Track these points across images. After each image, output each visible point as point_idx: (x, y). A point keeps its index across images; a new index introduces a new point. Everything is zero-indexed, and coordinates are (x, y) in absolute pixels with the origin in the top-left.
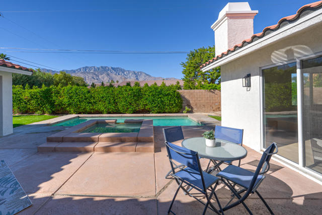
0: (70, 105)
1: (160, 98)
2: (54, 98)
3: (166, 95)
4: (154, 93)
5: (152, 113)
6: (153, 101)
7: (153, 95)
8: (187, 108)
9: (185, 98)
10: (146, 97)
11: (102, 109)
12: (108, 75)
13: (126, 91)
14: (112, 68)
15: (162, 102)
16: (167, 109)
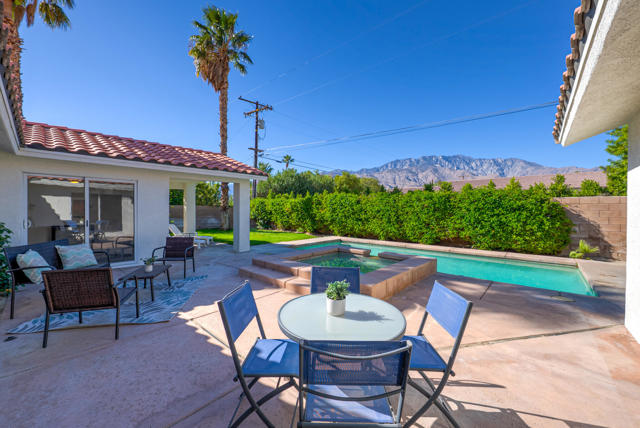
0: (333, 221)
1: (498, 215)
2: (315, 211)
3: (515, 210)
4: (480, 205)
5: (478, 248)
6: (479, 223)
7: (477, 209)
8: (583, 245)
9: (583, 220)
10: (460, 213)
11: (378, 231)
12: (436, 171)
13: (419, 200)
14: (444, 158)
15: (501, 224)
16: (516, 242)
